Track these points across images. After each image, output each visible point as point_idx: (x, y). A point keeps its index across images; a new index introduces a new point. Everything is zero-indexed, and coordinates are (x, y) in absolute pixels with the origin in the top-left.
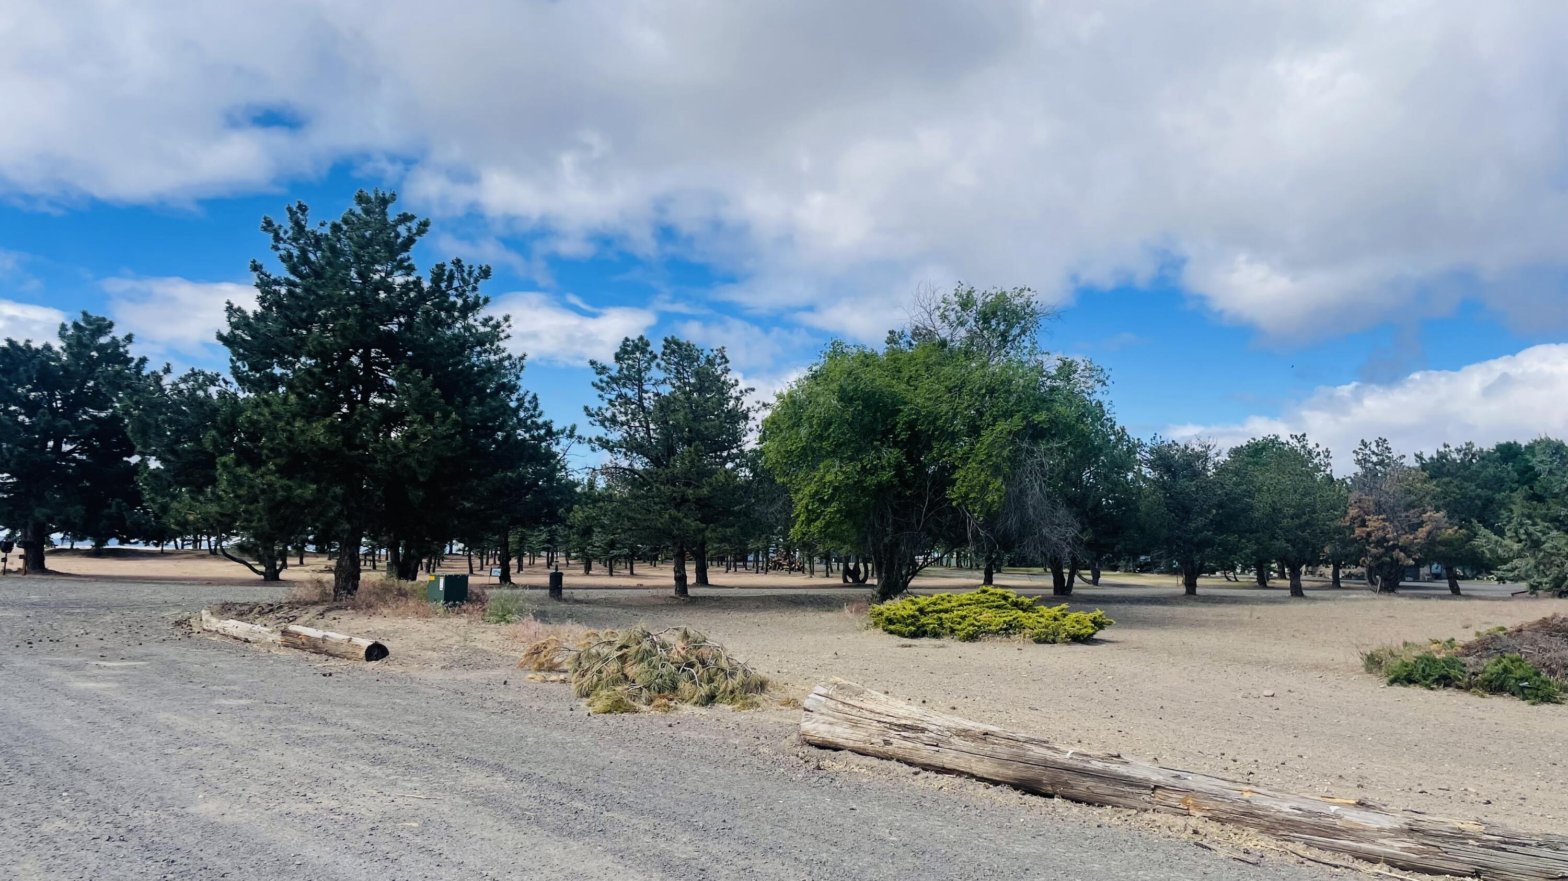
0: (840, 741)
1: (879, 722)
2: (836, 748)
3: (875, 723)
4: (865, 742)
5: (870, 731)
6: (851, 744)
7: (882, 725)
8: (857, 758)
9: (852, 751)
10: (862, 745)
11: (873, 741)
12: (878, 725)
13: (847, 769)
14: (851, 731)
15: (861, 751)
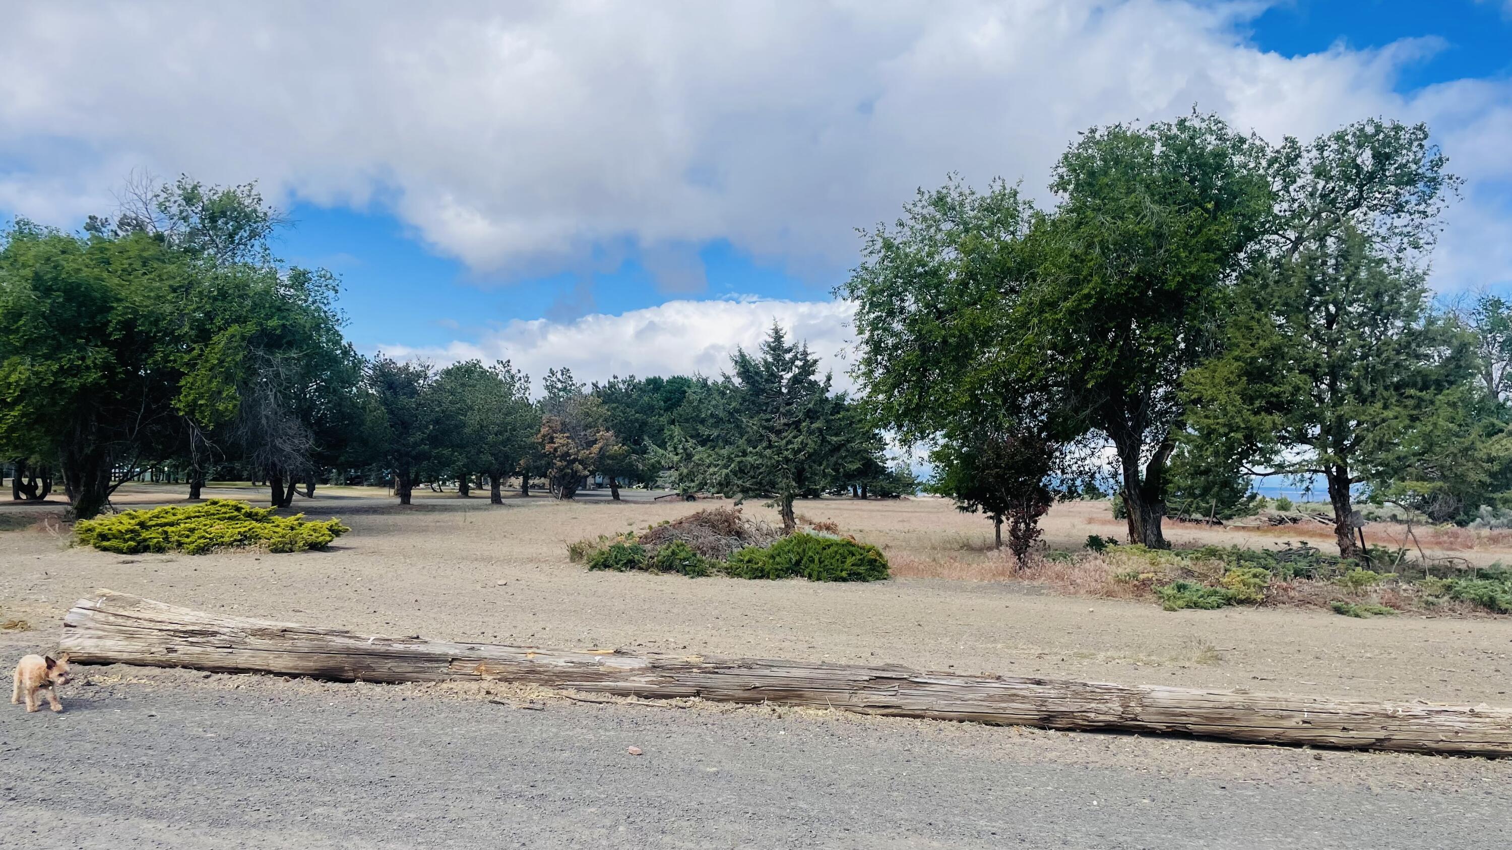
0: (111, 654)
1: (160, 630)
2: (105, 662)
3: (156, 632)
4: (143, 652)
5: (149, 641)
6: (125, 656)
7: (164, 633)
8: (135, 670)
9: (126, 663)
10: (139, 656)
11: (153, 650)
12: (160, 633)
13: (124, 681)
14: (126, 643)
15: (138, 662)
